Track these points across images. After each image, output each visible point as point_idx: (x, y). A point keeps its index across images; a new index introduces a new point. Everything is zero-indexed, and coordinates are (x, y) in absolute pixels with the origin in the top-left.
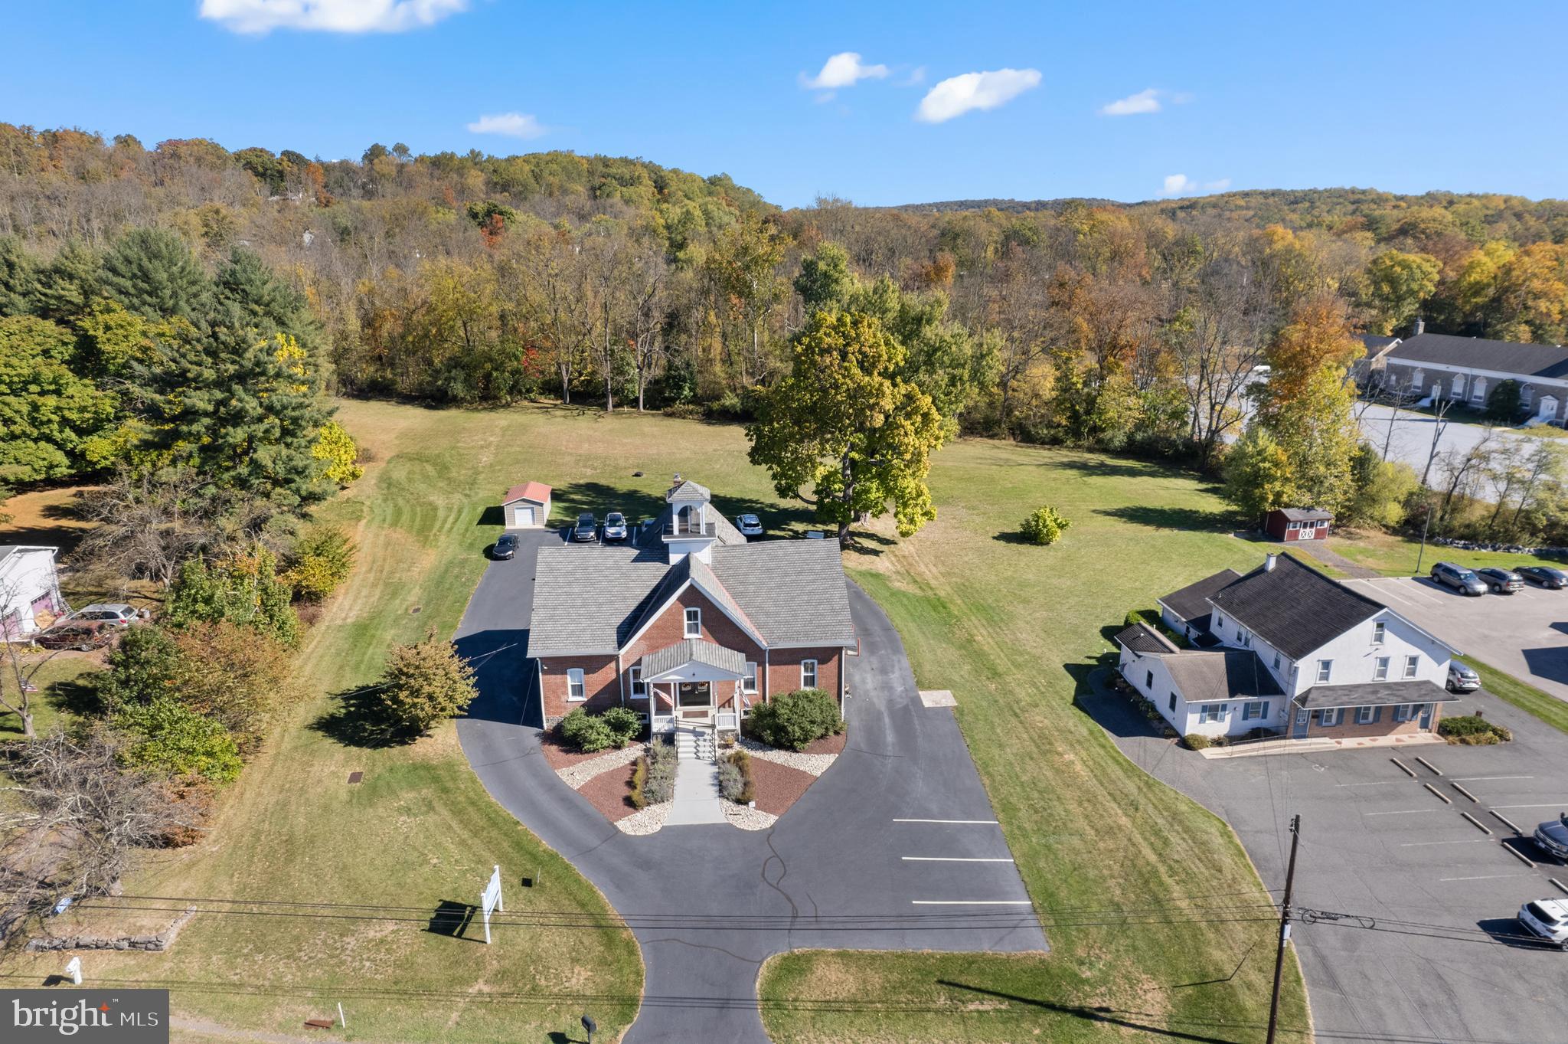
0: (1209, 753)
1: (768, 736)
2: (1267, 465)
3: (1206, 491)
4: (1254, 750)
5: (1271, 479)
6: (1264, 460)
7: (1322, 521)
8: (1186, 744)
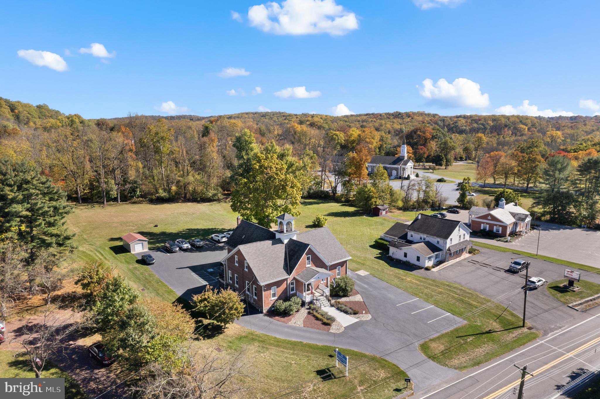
0: (433, 270)
1: (341, 293)
2: (372, 194)
3: (342, 205)
4: (442, 267)
5: (373, 197)
6: (371, 193)
7: (387, 208)
8: (427, 269)
